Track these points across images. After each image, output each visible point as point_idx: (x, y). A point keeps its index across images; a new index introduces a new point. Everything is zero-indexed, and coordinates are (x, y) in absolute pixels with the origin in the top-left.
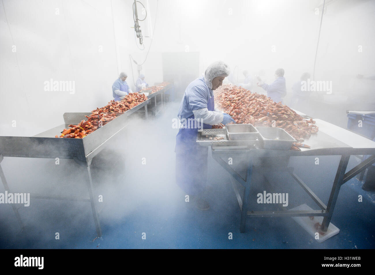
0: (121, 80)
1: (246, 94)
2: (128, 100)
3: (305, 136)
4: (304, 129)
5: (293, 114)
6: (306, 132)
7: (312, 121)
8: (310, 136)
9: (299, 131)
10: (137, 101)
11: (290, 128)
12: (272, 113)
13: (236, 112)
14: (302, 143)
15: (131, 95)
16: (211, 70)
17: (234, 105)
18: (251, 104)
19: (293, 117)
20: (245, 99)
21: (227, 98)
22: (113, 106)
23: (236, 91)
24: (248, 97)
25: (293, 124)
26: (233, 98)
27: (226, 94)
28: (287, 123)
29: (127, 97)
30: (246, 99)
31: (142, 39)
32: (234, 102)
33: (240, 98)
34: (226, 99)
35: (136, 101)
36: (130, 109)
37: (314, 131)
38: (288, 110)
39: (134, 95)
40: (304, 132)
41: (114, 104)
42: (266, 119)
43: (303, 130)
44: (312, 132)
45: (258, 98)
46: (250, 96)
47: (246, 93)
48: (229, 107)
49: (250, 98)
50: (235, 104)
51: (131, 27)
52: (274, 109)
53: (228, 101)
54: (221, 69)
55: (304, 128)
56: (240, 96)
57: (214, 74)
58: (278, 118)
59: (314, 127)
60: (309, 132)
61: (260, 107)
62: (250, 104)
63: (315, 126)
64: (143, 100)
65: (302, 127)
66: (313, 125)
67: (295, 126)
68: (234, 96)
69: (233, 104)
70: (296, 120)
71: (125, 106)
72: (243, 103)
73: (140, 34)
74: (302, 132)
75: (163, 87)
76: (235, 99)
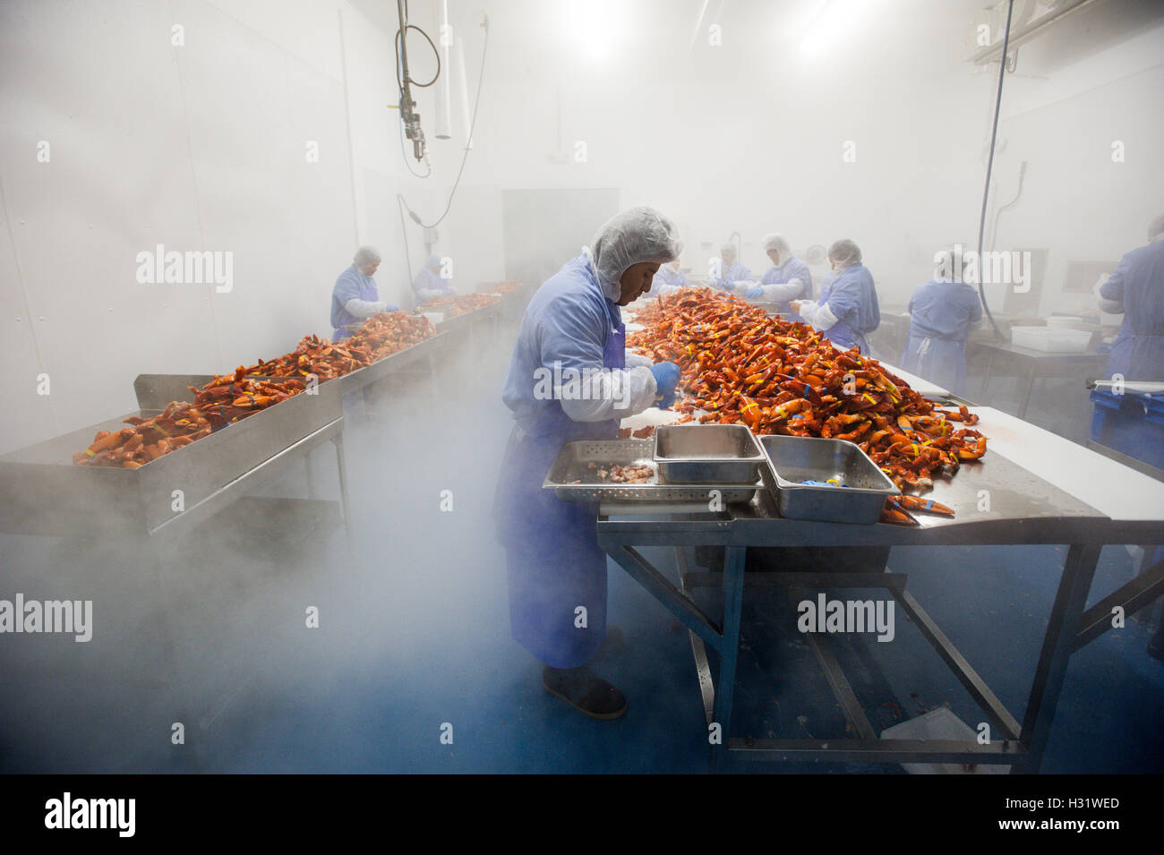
0: (360, 271)
1: (748, 320)
2: (370, 336)
3: (937, 472)
4: (935, 446)
5: (895, 391)
6: (942, 454)
7: (965, 417)
8: (955, 471)
9: (916, 453)
10: (401, 338)
11: (886, 440)
12: (823, 386)
13: (707, 380)
14: (928, 497)
15: (381, 320)
16: (620, 241)
17: (706, 356)
18: (757, 356)
19: (896, 401)
20: (741, 337)
21: (688, 334)
22: (309, 356)
23: (719, 312)
24: (753, 331)
25: (898, 426)
26: (705, 333)
27: (686, 321)
28: (874, 421)
29: (369, 327)
30: (745, 337)
31: (423, 144)
32: (708, 345)
33: (725, 332)
34: (683, 335)
35: (398, 340)
36: (365, 365)
37: (971, 451)
38: (878, 378)
39: (391, 319)
40: (936, 457)
41: (315, 348)
42: (800, 410)
43: (931, 448)
44: (964, 454)
45: (783, 333)
46: (759, 328)
47: (748, 317)
48: (691, 363)
49: (758, 333)
50: (711, 355)
51: (390, 107)
52: (829, 373)
53: (689, 342)
54: (652, 236)
55: (933, 441)
56: (726, 327)
57: (630, 254)
58: (843, 404)
59: (973, 438)
60: (951, 454)
61: (784, 365)
62: (754, 353)
63: (977, 435)
64: (419, 336)
65: (927, 437)
66: (969, 428)
67: (905, 434)
68: (707, 326)
69: (702, 355)
70: (908, 412)
71: (351, 355)
72: (734, 351)
73: (416, 127)
74: (928, 456)
75: (500, 295)
76: (711, 337)
